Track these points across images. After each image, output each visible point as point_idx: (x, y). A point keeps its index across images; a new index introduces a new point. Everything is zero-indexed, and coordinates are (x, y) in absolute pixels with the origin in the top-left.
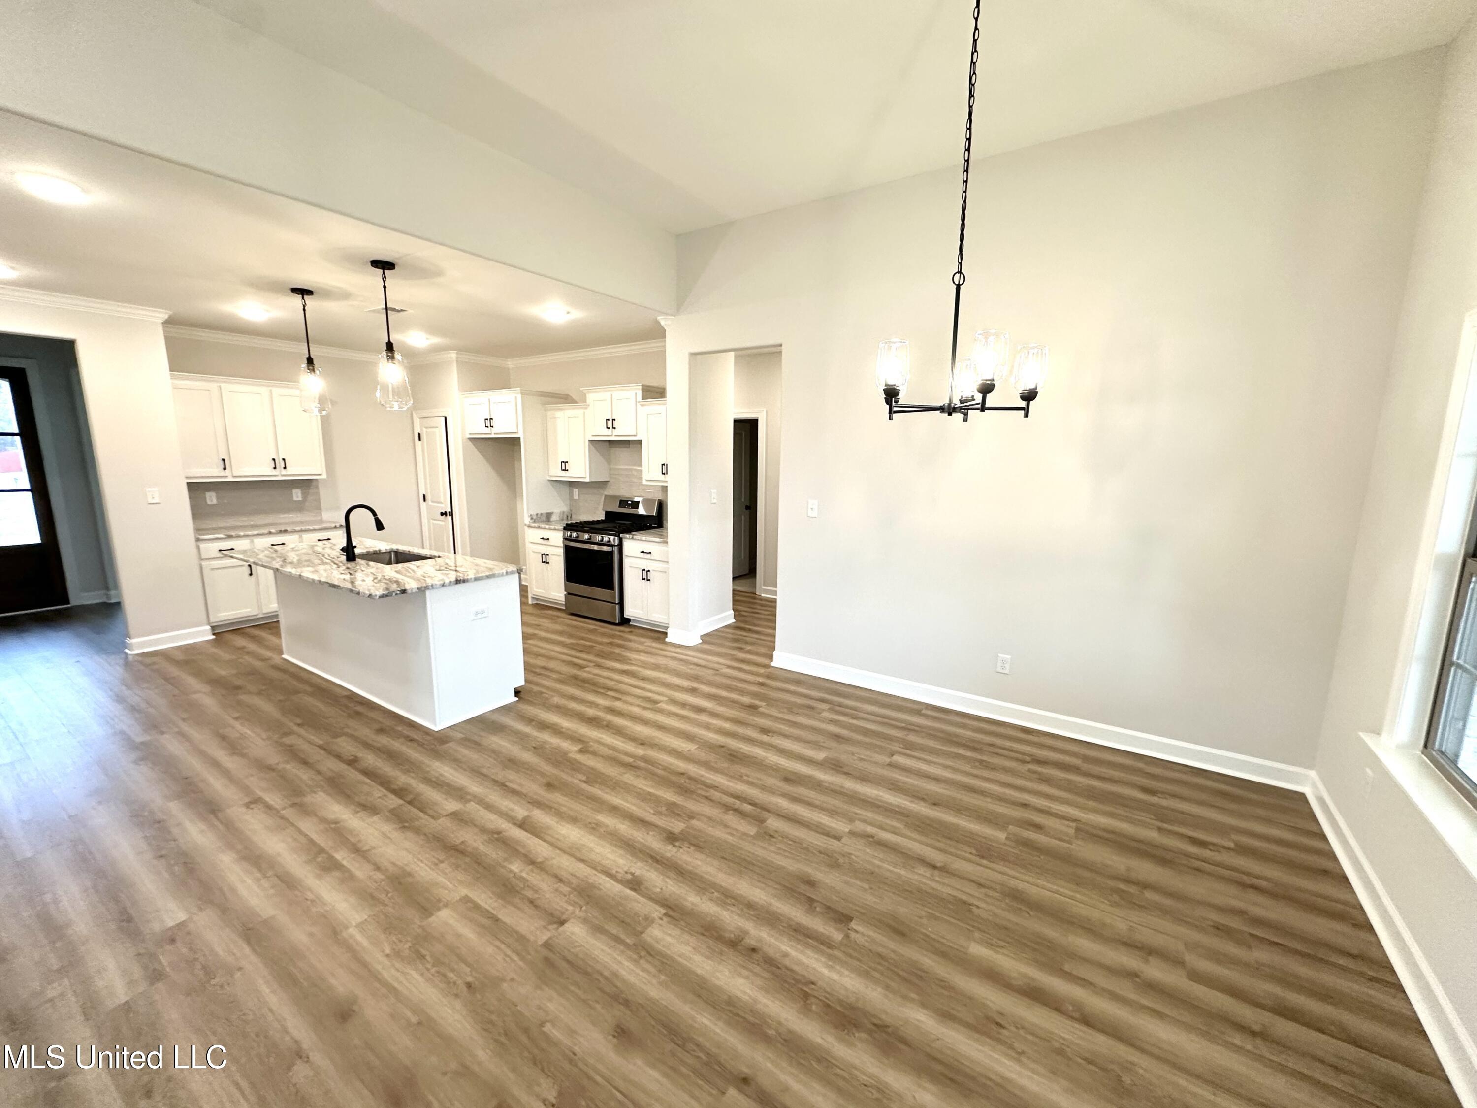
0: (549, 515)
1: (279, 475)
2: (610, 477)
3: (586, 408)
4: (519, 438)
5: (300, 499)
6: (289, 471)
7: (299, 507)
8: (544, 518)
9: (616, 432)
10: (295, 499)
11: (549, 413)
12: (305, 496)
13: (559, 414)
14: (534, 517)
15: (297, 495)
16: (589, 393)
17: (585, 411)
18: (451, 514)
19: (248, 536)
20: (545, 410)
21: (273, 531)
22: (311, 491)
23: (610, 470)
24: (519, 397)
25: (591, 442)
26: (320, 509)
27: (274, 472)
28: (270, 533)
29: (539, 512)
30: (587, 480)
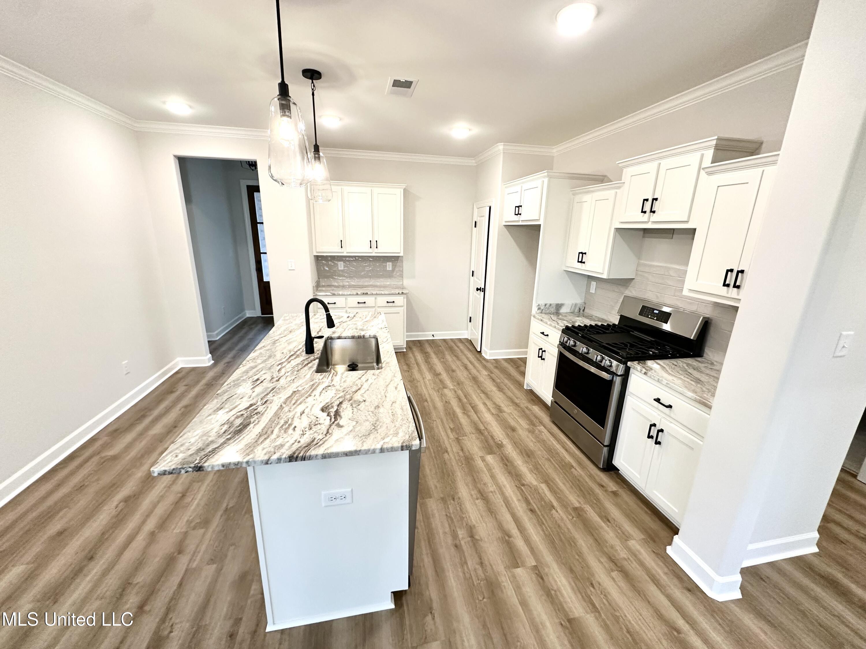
0: (559, 306)
1: (374, 252)
2: (636, 275)
3: (619, 188)
4: (539, 226)
5: (391, 269)
6: (380, 249)
7: (390, 275)
8: (553, 310)
9: (654, 217)
10: (388, 269)
11: (577, 198)
12: (394, 267)
13: (587, 198)
14: (542, 308)
15: (389, 266)
16: (628, 166)
17: (618, 191)
18: (484, 290)
19: (344, 295)
20: (574, 195)
21: (359, 293)
22: (398, 264)
23: (638, 265)
24: (546, 180)
25: (618, 230)
26: (403, 277)
27: (370, 250)
28: (357, 294)
29: (549, 302)
30: (605, 276)
